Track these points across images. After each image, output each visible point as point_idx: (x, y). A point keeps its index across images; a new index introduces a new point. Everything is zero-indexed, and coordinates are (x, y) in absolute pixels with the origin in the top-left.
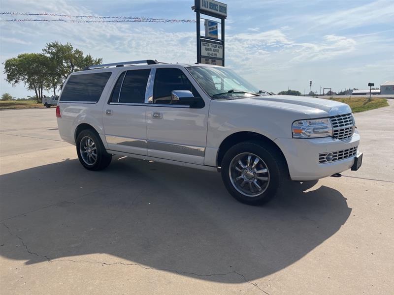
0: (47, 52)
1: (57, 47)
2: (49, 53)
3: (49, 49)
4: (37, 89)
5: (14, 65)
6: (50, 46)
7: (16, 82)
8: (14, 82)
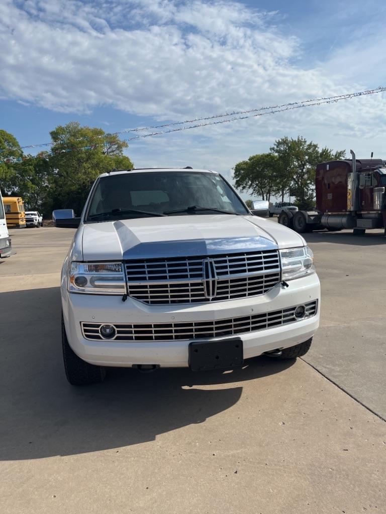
0: (274, 151)
1: (286, 144)
2: (277, 151)
3: (277, 147)
4: (265, 195)
5: (243, 169)
6: (279, 143)
7: (244, 188)
8: (242, 188)
